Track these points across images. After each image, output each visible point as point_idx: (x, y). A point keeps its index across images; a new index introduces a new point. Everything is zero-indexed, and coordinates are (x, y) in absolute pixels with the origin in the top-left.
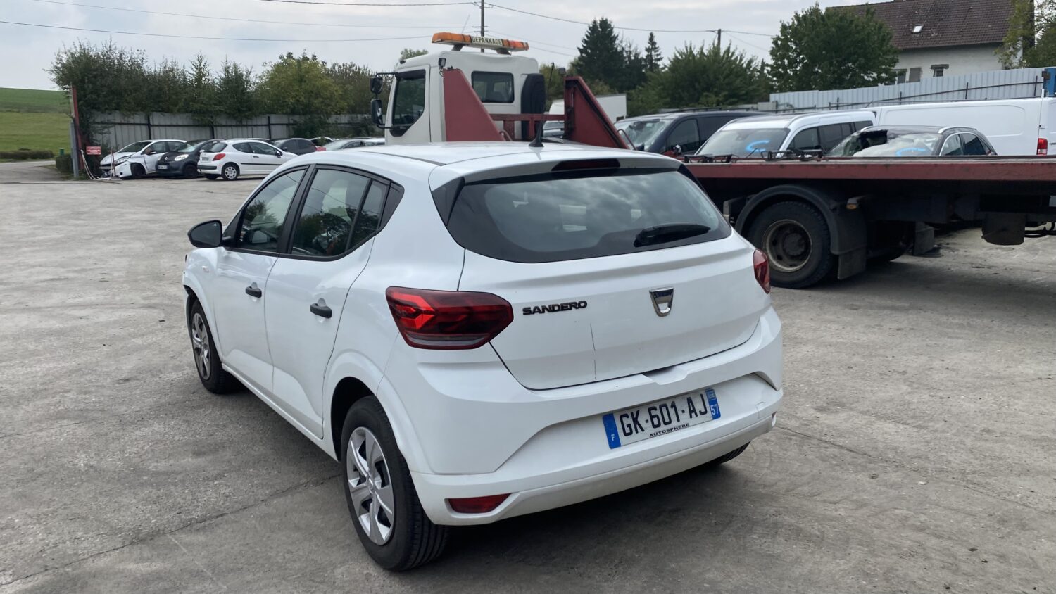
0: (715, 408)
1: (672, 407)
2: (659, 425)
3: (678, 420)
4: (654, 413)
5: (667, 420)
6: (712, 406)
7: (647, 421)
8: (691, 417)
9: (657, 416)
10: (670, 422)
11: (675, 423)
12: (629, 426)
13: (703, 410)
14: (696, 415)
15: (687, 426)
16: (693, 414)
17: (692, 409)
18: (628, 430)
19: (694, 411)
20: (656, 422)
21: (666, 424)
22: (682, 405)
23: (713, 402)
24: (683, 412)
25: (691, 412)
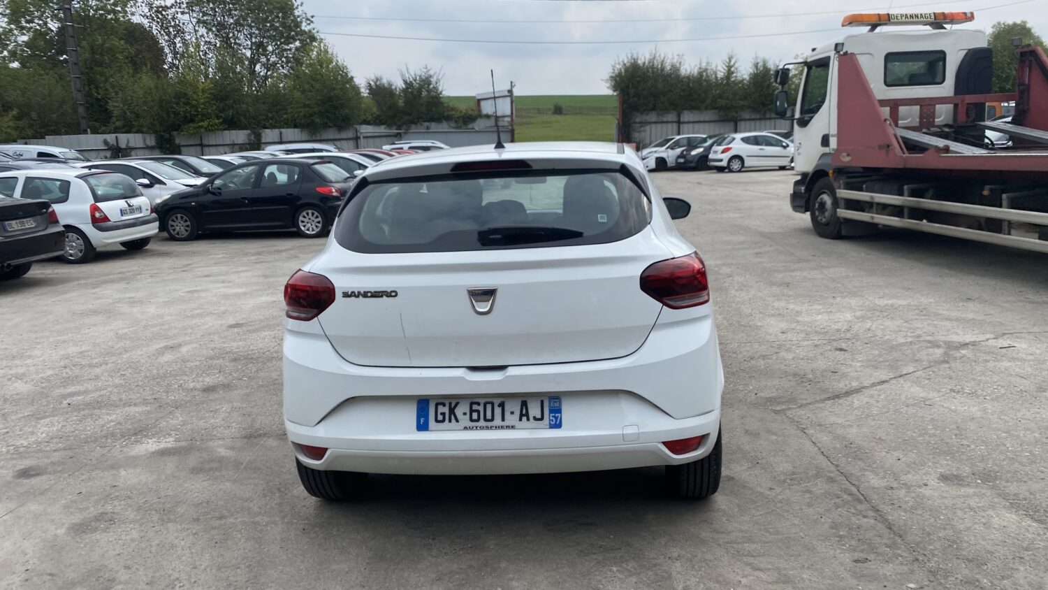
0: (556, 418)
1: (499, 406)
2: (478, 420)
3: (503, 420)
4: (475, 407)
5: (489, 416)
6: (551, 415)
7: (465, 414)
8: (521, 420)
9: (478, 412)
10: (492, 420)
11: (498, 422)
12: (443, 414)
13: (539, 416)
14: (528, 419)
15: (513, 427)
16: (524, 419)
17: (524, 412)
18: (440, 417)
19: (527, 415)
20: (475, 416)
21: (486, 420)
22: (513, 406)
23: (556, 411)
24: (512, 413)
25: (521, 416)
